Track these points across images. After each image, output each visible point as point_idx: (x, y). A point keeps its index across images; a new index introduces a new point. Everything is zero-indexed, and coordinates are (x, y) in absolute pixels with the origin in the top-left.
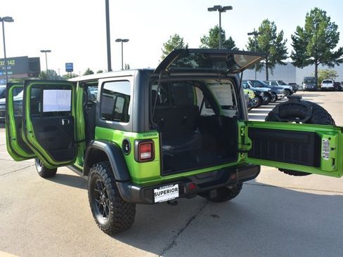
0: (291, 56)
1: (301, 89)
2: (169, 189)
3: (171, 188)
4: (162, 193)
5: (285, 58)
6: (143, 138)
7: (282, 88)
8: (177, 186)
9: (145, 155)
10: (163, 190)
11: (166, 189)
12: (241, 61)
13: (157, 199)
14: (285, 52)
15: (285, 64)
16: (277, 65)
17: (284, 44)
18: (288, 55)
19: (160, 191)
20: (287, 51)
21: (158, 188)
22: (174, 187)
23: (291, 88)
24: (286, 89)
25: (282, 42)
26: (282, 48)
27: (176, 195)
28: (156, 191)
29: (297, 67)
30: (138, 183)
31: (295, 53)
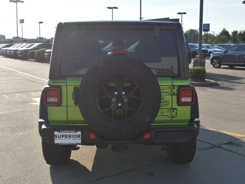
2: (71, 134)
3: (73, 134)
4: (63, 136)
6: (52, 84)
8: (79, 133)
10: (64, 134)
11: (68, 134)
13: (57, 141)
19: (61, 134)
21: (59, 131)
22: (76, 134)
27: (78, 141)
28: (56, 133)
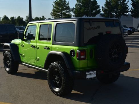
0: (130, 11)
1: (136, 30)
2: (92, 72)
4: (89, 74)
5: (127, 12)
6: (81, 49)
7: (127, 30)
8: (95, 72)
9: (82, 57)
10: (90, 73)
11: (91, 73)
12: (101, 13)
13: (87, 77)
14: (127, 8)
15: (127, 15)
16: (122, 16)
17: (127, 3)
18: (129, 10)
19: (89, 73)
20: (129, 8)
22: (94, 72)
23: (131, 30)
24: (129, 30)
25: (126, 2)
26: (126, 6)
27: (95, 76)
28: (87, 73)
29: (134, 18)
30: (78, 70)
31: (133, 9)
